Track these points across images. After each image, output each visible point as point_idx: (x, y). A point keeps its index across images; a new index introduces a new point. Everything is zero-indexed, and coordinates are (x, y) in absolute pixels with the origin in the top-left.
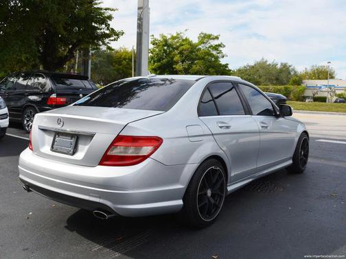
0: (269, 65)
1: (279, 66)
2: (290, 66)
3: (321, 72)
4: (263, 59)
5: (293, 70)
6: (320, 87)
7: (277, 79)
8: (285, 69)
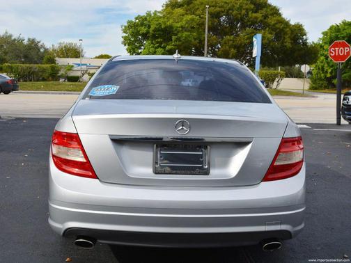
0: (15, 40)
1: (26, 42)
2: (39, 42)
3: (69, 50)
4: (6, 32)
5: (43, 46)
6: (72, 66)
7: (26, 57)
8: (33, 45)
